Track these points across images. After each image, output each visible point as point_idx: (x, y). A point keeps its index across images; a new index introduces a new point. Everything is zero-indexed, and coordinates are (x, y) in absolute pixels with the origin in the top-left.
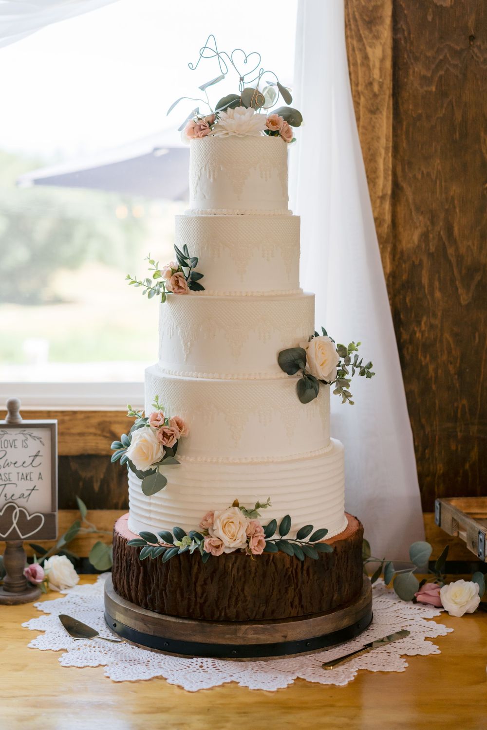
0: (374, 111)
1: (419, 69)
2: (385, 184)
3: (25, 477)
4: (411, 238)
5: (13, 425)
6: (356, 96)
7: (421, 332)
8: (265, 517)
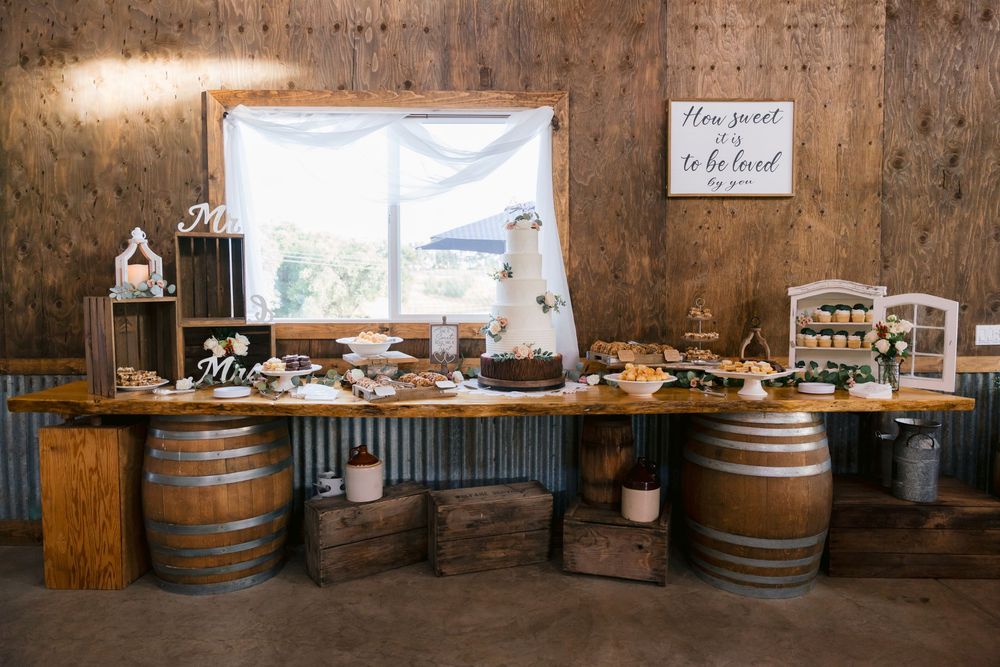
0: (563, 220)
1: (577, 206)
2: (566, 245)
3: (448, 343)
4: (575, 264)
5: (444, 324)
6: (557, 216)
7: (579, 295)
8: (533, 348)
